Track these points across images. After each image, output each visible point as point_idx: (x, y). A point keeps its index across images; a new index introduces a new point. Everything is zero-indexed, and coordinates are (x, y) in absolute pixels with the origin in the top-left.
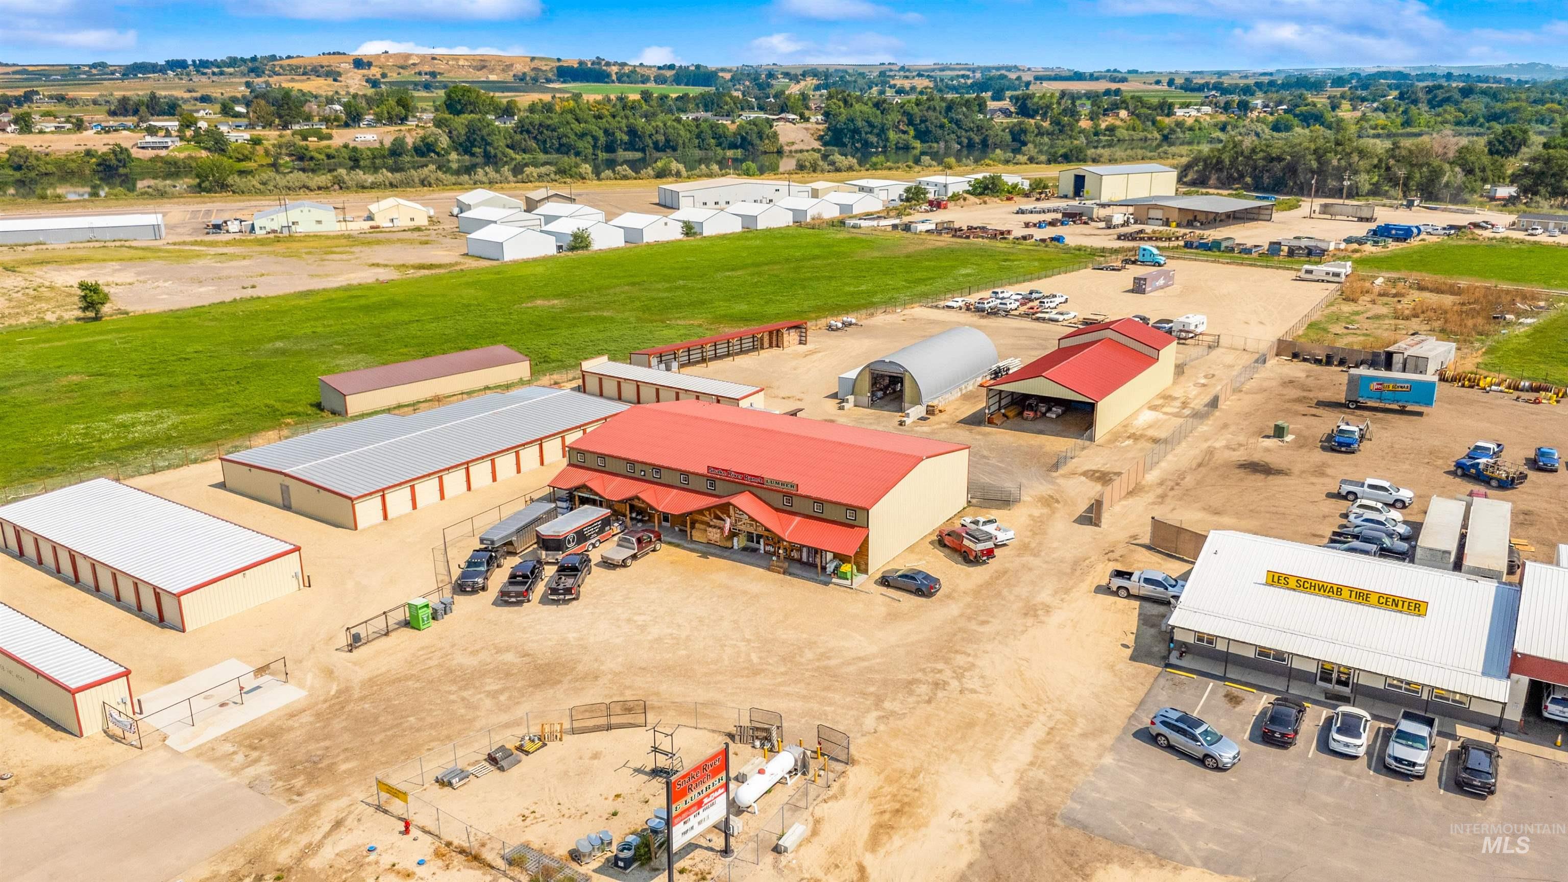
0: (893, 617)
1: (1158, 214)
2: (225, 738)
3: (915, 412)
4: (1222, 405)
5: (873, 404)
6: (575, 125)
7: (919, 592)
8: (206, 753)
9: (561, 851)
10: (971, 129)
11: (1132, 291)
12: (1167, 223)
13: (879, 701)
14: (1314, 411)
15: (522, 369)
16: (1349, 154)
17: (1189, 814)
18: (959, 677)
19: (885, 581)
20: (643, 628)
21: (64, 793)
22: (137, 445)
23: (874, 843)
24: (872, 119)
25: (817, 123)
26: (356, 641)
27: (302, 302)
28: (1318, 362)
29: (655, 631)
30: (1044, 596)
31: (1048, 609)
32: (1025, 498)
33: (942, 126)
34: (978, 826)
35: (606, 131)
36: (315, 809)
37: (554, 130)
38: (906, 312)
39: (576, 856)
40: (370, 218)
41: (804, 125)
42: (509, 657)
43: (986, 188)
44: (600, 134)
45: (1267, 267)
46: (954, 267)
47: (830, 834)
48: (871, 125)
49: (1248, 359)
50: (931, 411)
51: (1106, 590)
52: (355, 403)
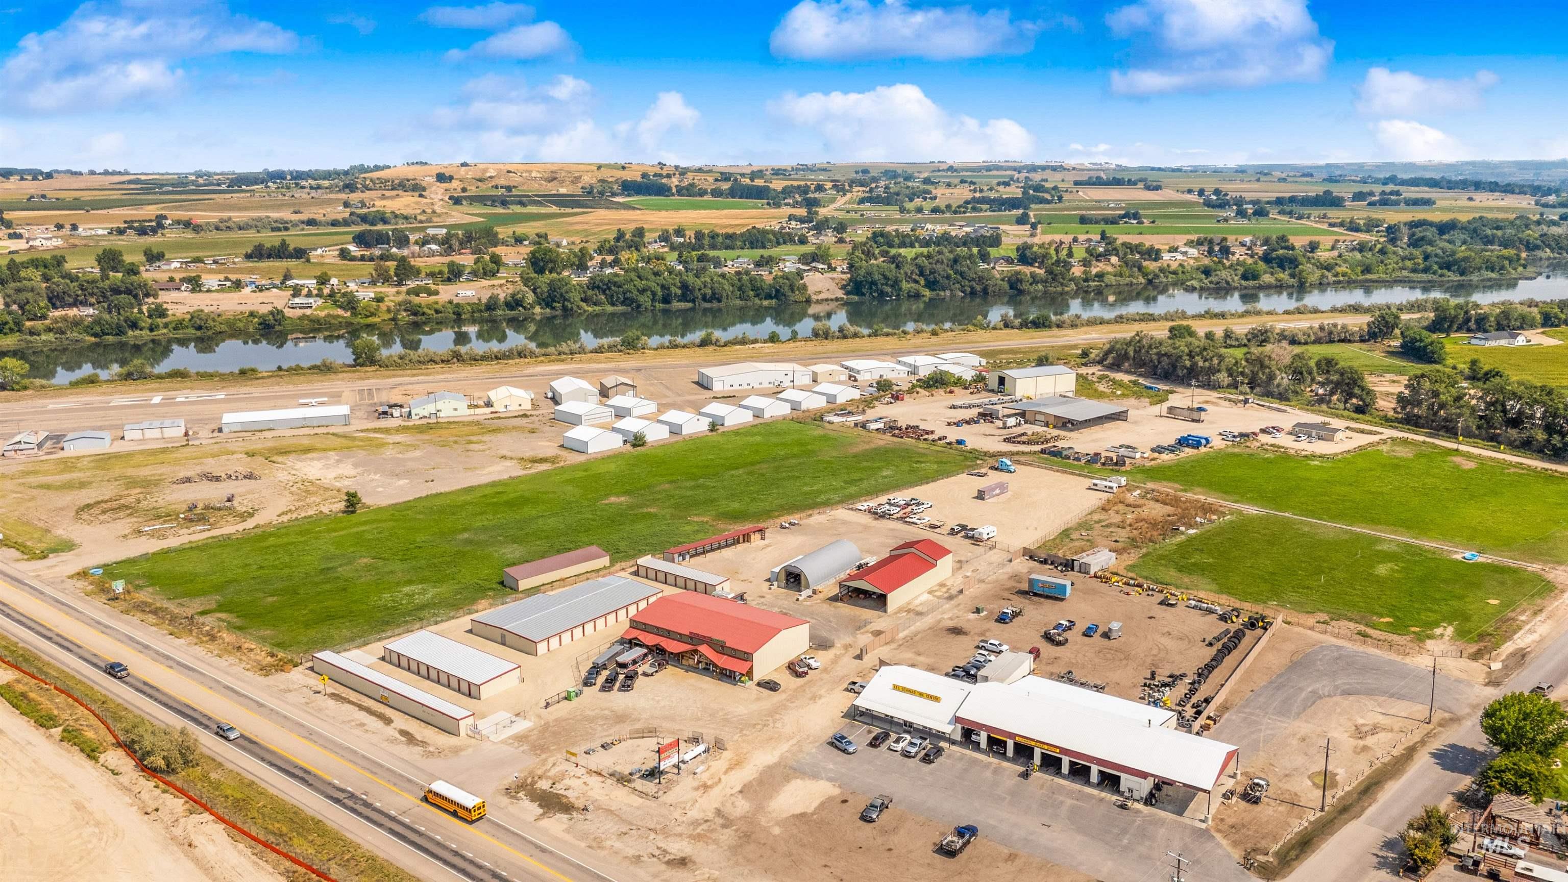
0: (758, 699)
1: (1042, 418)
2: (509, 738)
3: (806, 593)
4: (966, 592)
5: (786, 588)
6: (637, 282)
7: (772, 689)
8: (504, 742)
9: (626, 773)
10: (973, 279)
11: (977, 498)
12: (1047, 425)
13: (742, 730)
14: (1011, 597)
15: (605, 561)
16: (1211, 359)
17: (831, 766)
18: (774, 722)
19: (759, 684)
20: (658, 702)
21: (463, 753)
22: (423, 607)
23: (726, 773)
24: (887, 273)
25: (843, 273)
26: (547, 705)
27: (468, 498)
28: (1041, 562)
29: (662, 704)
30: (822, 692)
31: (821, 697)
32: (838, 644)
33: (948, 277)
34: (761, 769)
35: (663, 287)
36: (546, 760)
37: (620, 286)
38: (833, 513)
39: (631, 774)
40: (489, 404)
41: (830, 275)
42: (606, 712)
43: (936, 381)
44: (659, 289)
45: (1080, 475)
46: (879, 468)
47: (712, 770)
48: (885, 277)
49: (1006, 556)
50: (814, 592)
51: (847, 690)
52: (523, 585)
